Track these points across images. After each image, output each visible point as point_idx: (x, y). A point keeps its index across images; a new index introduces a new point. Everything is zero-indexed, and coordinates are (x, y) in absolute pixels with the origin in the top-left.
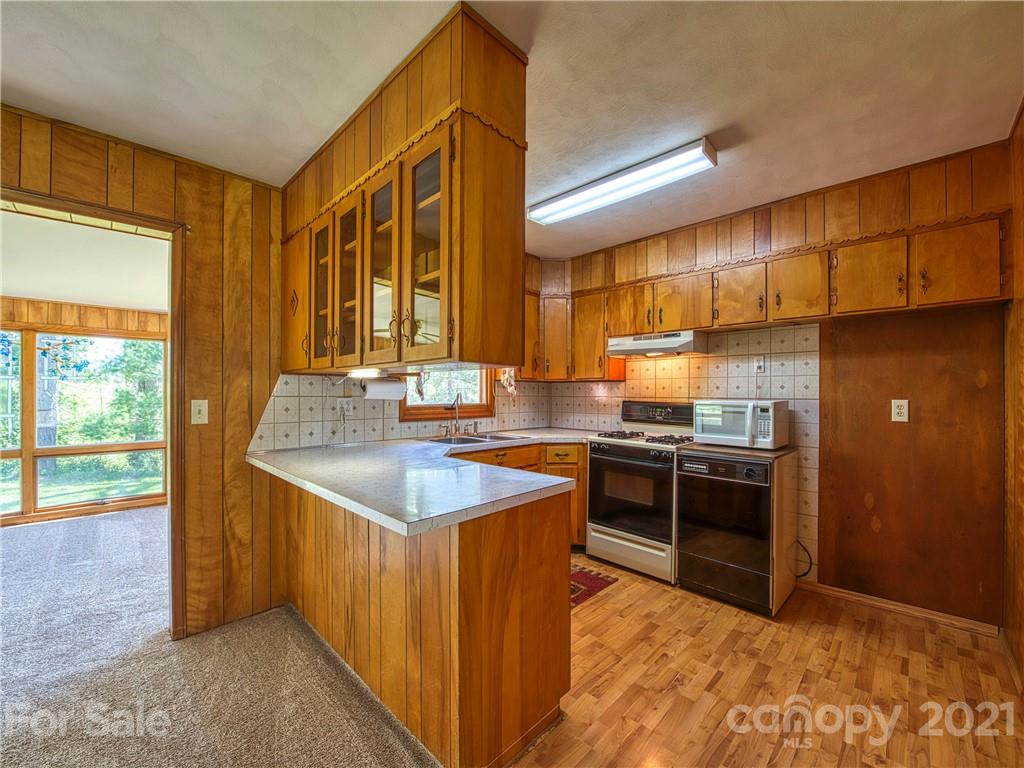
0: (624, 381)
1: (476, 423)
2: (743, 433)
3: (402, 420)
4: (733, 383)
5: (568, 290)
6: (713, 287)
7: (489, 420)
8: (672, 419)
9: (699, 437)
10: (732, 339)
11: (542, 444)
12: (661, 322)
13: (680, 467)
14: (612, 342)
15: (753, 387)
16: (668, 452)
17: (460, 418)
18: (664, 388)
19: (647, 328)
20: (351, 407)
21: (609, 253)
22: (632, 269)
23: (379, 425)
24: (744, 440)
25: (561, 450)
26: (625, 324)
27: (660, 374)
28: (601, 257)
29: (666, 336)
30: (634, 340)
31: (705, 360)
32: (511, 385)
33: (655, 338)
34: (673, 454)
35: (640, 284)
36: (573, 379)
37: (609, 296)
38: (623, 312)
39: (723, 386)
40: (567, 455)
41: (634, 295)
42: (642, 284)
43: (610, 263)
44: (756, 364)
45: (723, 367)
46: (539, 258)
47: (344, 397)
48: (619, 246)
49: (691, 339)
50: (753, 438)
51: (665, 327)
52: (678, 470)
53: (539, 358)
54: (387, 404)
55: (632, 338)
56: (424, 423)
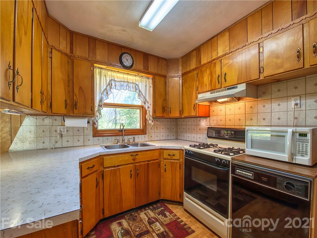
0: (209, 117)
1: (134, 138)
2: (283, 151)
3: (94, 136)
4: (275, 116)
5: (180, 73)
6: (259, 52)
7: (143, 136)
8: (234, 138)
9: (249, 151)
10: (275, 87)
11: (161, 149)
12: (226, 81)
13: (233, 172)
14: (200, 96)
15: (291, 118)
16: (226, 161)
17: (125, 135)
18: (230, 120)
19: (218, 86)
20: (66, 130)
21: (198, 50)
22: (210, 55)
23: (81, 139)
24: (285, 156)
25: (171, 153)
26: (206, 85)
27: (228, 112)
28: (194, 53)
29: (228, 89)
30: (211, 94)
31: (256, 103)
32: (150, 120)
33: (222, 91)
34: (229, 162)
35: (214, 62)
36: (183, 117)
37: (198, 72)
38: (205, 79)
39: (268, 118)
40: (174, 155)
41: (210, 69)
42: (215, 61)
43: (199, 54)
44: (293, 103)
45: (268, 106)
46: (165, 59)
47: (62, 126)
48: (203, 44)
49: (245, 88)
50: (292, 155)
51: (228, 84)
52: (232, 173)
53: (166, 107)
54: (85, 129)
55: (210, 92)
56: (106, 138)
